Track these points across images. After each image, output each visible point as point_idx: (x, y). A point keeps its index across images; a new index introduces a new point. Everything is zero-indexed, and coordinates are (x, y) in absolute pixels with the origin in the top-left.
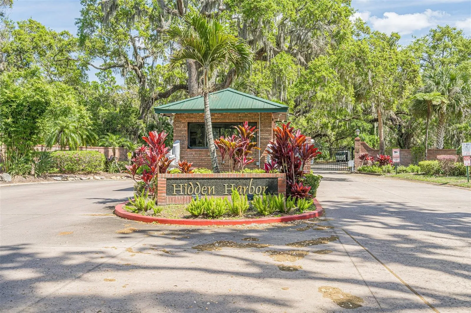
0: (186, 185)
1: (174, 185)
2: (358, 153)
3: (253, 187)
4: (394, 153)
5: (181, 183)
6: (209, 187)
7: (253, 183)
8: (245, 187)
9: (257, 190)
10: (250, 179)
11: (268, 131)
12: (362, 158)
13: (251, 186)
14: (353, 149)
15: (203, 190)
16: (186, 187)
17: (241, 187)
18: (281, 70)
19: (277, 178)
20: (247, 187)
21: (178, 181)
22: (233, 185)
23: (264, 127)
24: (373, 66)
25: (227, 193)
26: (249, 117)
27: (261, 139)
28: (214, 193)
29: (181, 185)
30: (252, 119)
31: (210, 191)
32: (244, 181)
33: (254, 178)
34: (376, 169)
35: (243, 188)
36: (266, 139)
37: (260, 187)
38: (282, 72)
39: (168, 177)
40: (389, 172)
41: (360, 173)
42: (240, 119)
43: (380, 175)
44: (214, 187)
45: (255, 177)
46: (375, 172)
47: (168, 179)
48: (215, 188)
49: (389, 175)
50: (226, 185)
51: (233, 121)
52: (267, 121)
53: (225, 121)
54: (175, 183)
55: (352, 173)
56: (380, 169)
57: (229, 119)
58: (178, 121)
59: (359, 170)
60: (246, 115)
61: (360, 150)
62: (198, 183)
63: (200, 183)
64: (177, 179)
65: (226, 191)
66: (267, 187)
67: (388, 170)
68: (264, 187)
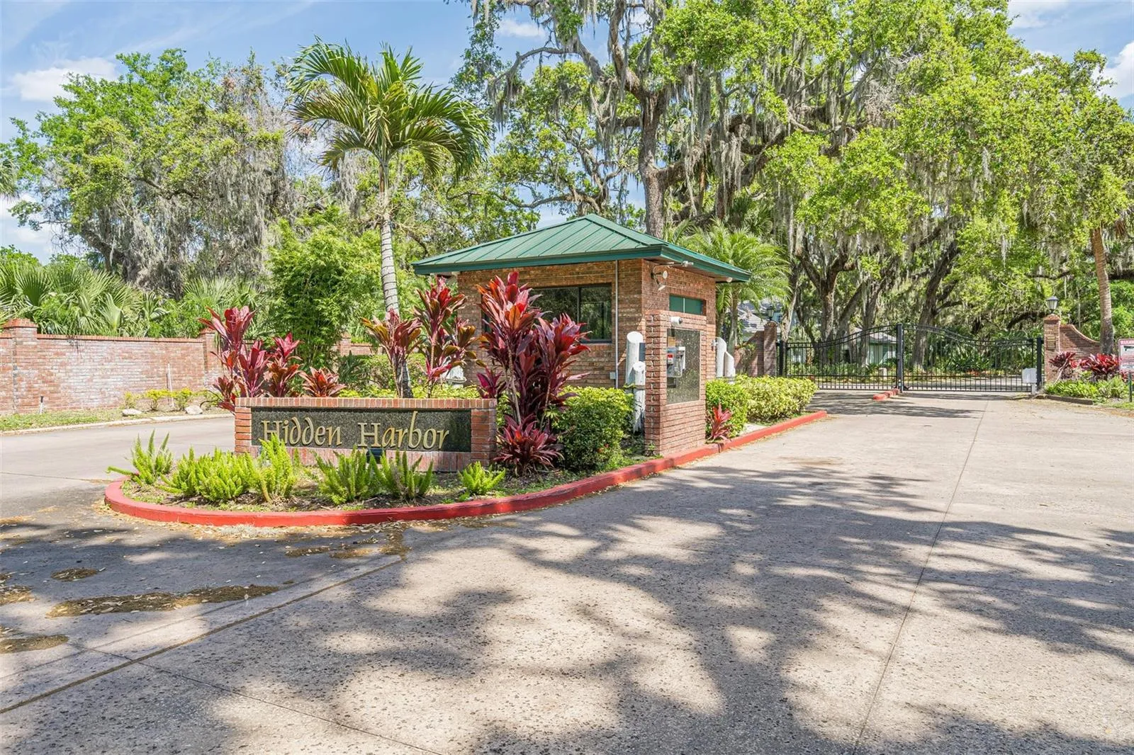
0: (286, 422)
1: (265, 422)
2: (1053, 350)
3: (418, 430)
4: (1122, 349)
5: (277, 419)
6: (330, 429)
7: (418, 421)
8: (401, 431)
9: (425, 439)
10: (411, 411)
11: (633, 302)
12: (1059, 362)
13: (414, 428)
14: (1041, 341)
15: (317, 434)
16: (286, 428)
17: (393, 430)
18: (789, 171)
19: (469, 411)
20: (406, 431)
21: (273, 414)
22: (376, 425)
23: (626, 293)
24: (996, 137)
25: (366, 442)
26: (597, 272)
27: (620, 320)
28: (339, 442)
29: (277, 422)
30: (602, 276)
31: (331, 438)
32: (399, 417)
33: (420, 411)
34: (1085, 388)
35: (397, 433)
36: (630, 319)
37: (433, 431)
38: (791, 176)
39: (256, 405)
40: (1115, 395)
41: (1049, 398)
42: (578, 278)
43: (1089, 403)
44: (338, 429)
45: (421, 406)
46: (1082, 396)
47: (254, 409)
48: (342, 430)
49: (1115, 402)
50: (362, 425)
51: (564, 283)
52: (632, 279)
53: (548, 284)
54: (267, 419)
55: (1030, 397)
56: (1094, 388)
57: (557, 280)
58: (465, 289)
59: (1048, 392)
60: (589, 268)
61: (1059, 344)
62: (308, 419)
63: (313, 419)
64: (270, 409)
65: (363, 439)
66: (448, 432)
67: (1113, 391)
68: (442, 432)
